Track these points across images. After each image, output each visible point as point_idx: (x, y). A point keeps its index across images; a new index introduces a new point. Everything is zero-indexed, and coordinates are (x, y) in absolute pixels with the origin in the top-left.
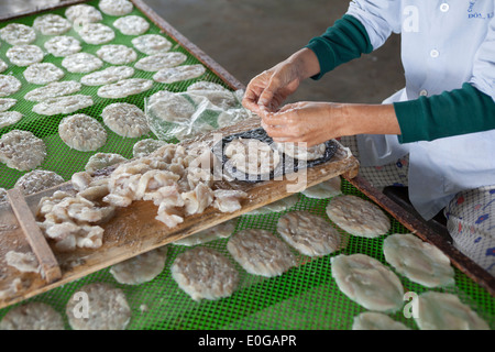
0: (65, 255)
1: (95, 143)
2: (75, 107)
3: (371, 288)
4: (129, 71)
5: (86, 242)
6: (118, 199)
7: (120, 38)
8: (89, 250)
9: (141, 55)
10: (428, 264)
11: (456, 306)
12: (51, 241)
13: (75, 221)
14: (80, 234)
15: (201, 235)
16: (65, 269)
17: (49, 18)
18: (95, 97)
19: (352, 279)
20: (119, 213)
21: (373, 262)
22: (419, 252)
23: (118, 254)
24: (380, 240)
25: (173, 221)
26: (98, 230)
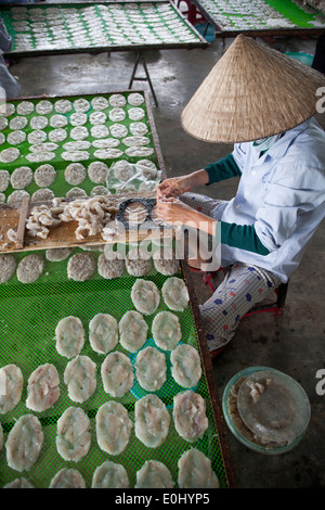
0: (28, 238)
1: (78, 182)
2: (79, 159)
3: (144, 300)
4: (117, 143)
5: (40, 234)
6: (64, 217)
7: (127, 121)
8: (40, 239)
9: (130, 134)
10: (178, 298)
11: (175, 322)
12: (26, 230)
13: (40, 223)
14: (40, 230)
15: (91, 247)
16: (25, 244)
17: (101, 99)
18: (91, 155)
19: (139, 293)
20: (63, 224)
21: (155, 287)
22: (179, 290)
23: (50, 245)
24: (166, 277)
25: (79, 237)
26: (46, 231)
